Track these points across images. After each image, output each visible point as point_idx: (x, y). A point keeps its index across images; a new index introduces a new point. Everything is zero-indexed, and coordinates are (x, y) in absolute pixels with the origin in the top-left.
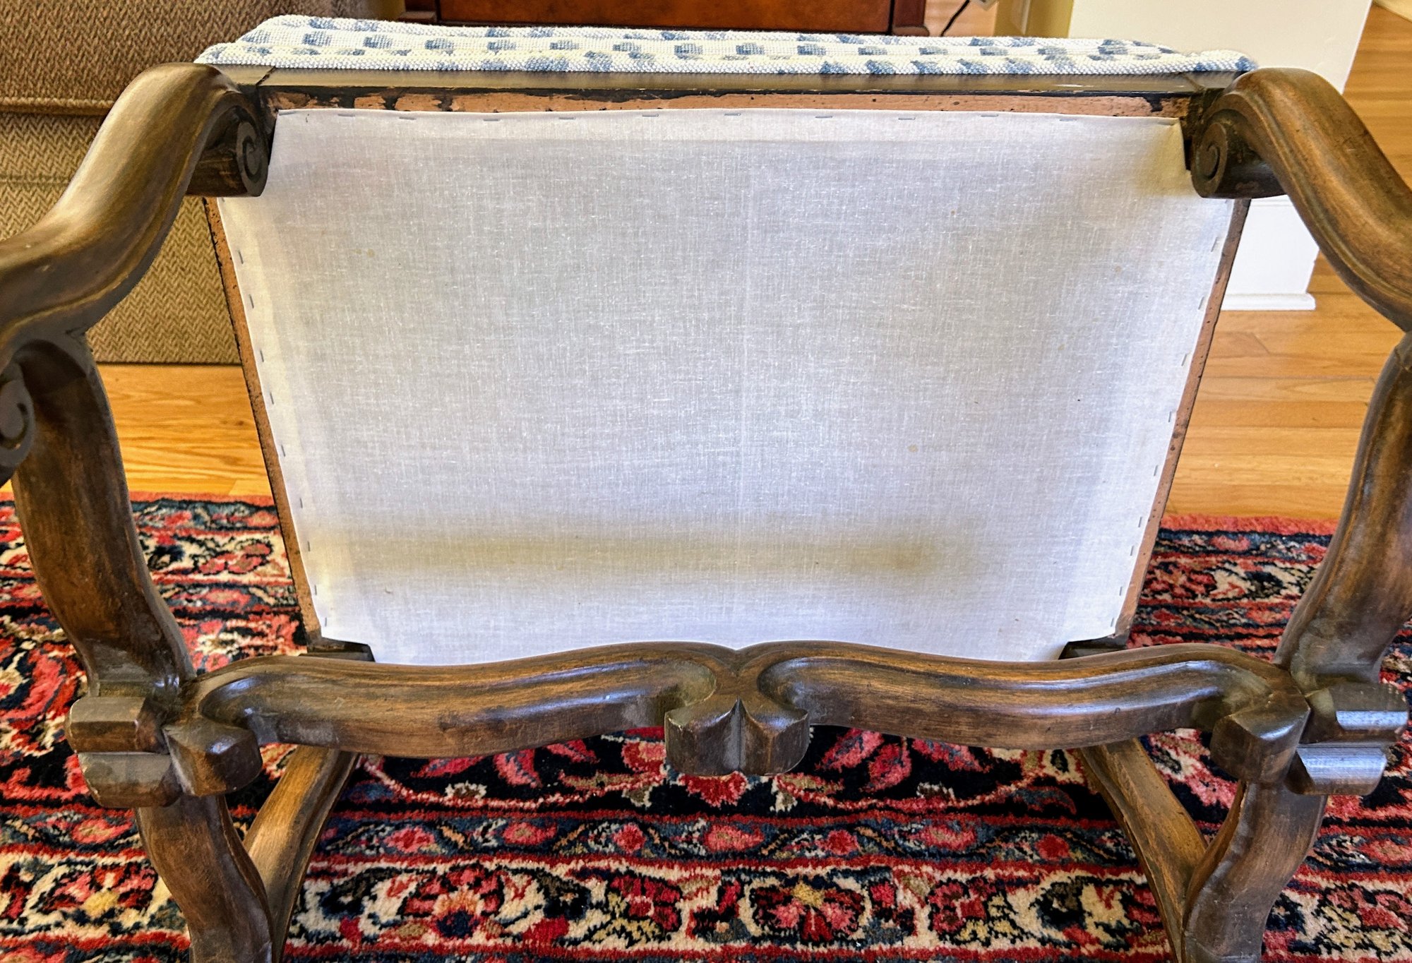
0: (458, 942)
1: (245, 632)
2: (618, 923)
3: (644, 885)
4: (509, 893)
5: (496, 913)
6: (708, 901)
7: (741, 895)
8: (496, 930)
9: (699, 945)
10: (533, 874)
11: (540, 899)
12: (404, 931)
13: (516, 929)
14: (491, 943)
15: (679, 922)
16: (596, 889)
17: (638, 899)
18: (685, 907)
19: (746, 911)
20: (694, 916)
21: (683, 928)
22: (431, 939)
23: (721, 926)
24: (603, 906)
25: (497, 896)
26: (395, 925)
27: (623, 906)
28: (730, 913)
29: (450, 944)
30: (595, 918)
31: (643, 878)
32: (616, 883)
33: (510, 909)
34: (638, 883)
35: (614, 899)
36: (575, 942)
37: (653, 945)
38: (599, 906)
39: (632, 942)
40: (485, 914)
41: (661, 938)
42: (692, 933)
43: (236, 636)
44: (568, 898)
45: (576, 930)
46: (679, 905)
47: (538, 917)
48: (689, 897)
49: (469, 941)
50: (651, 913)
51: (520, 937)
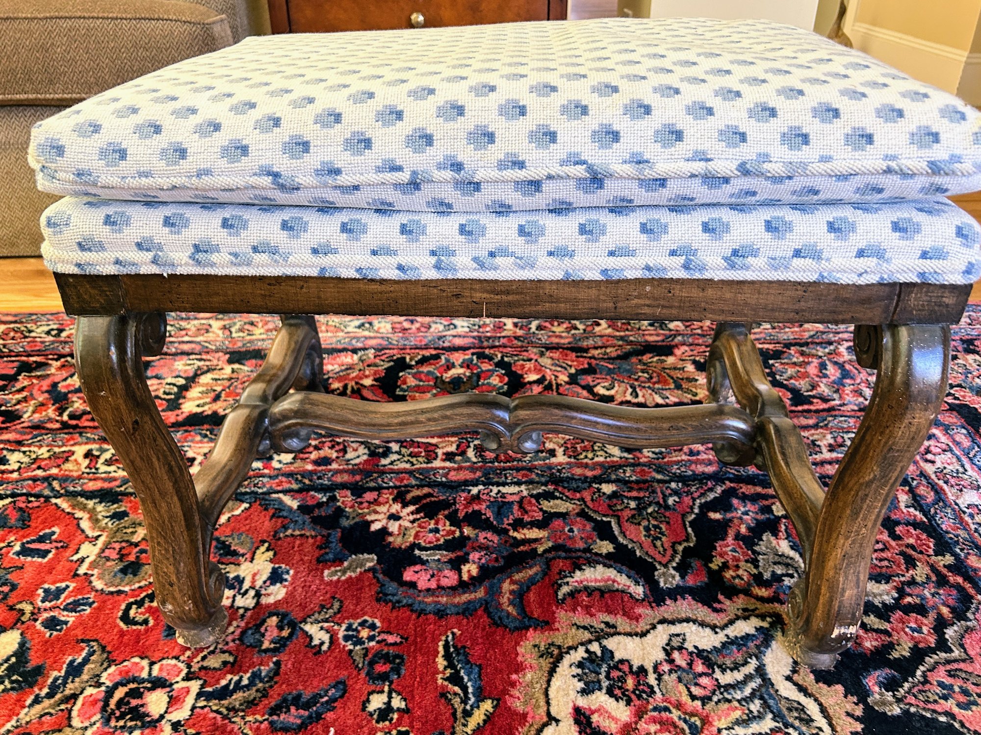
0: (324, 468)
1: (200, 360)
2: (406, 459)
3: (419, 445)
4: (349, 450)
5: (343, 456)
6: (453, 448)
7: (469, 447)
8: (344, 463)
9: (448, 464)
10: (362, 443)
11: (366, 451)
12: (296, 465)
13: (353, 462)
14: (341, 467)
15: (437, 456)
16: (395, 447)
17: (416, 450)
18: (440, 452)
19: (471, 453)
20: (444, 454)
21: (439, 459)
22: (310, 467)
23: (458, 458)
24: (399, 453)
25: (344, 451)
26: (291, 463)
27: (409, 452)
28: (463, 453)
29: (320, 468)
30: (395, 457)
31: (418, 443)
32: (405, 444)
33: (349, 456)
34: (416, 444)
35: (404, 450)
36: (385, 466)
37: (424, 465)
38: (396, 452)
39: (413, 465)
40: (337, 458)
41: (427, 463)
42: (443, 460)
43: (195, 361)
44: (381, 450)
45: (384, 461)
46: (438, 451)
47: (365, 457)
48: (442, 448)
49: (329, 467)
50: (423, 454)
51: (356, 465)
